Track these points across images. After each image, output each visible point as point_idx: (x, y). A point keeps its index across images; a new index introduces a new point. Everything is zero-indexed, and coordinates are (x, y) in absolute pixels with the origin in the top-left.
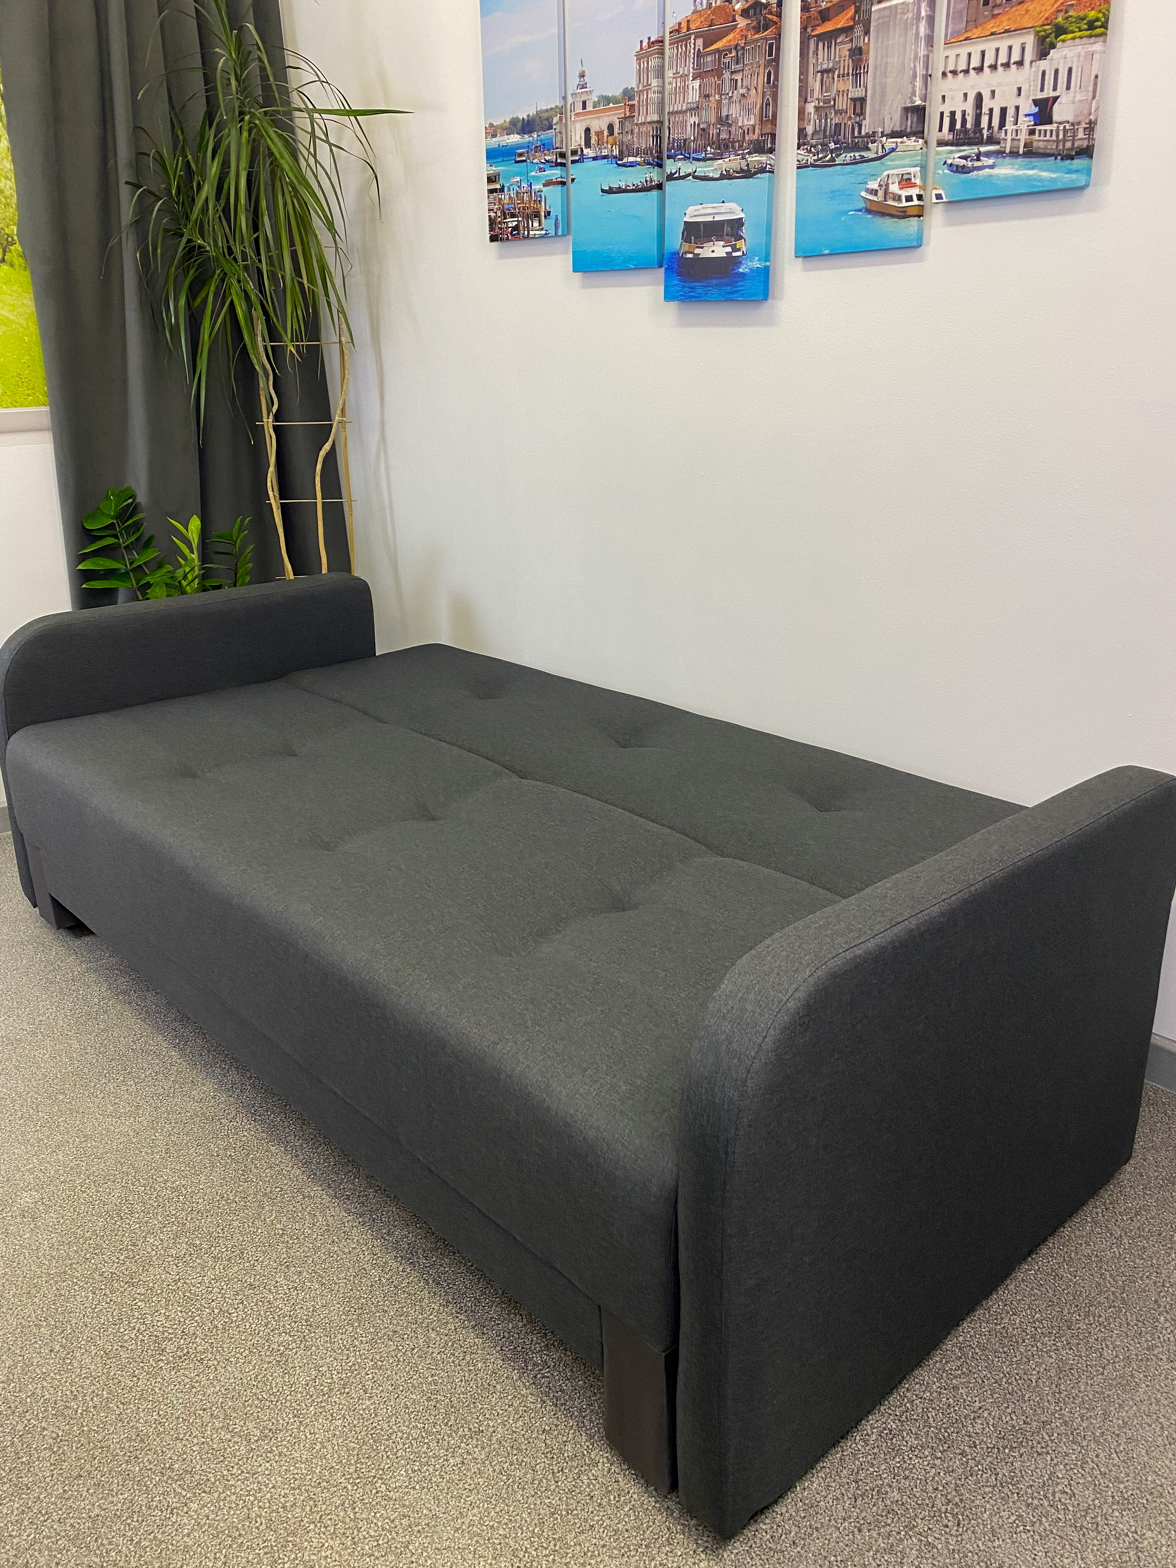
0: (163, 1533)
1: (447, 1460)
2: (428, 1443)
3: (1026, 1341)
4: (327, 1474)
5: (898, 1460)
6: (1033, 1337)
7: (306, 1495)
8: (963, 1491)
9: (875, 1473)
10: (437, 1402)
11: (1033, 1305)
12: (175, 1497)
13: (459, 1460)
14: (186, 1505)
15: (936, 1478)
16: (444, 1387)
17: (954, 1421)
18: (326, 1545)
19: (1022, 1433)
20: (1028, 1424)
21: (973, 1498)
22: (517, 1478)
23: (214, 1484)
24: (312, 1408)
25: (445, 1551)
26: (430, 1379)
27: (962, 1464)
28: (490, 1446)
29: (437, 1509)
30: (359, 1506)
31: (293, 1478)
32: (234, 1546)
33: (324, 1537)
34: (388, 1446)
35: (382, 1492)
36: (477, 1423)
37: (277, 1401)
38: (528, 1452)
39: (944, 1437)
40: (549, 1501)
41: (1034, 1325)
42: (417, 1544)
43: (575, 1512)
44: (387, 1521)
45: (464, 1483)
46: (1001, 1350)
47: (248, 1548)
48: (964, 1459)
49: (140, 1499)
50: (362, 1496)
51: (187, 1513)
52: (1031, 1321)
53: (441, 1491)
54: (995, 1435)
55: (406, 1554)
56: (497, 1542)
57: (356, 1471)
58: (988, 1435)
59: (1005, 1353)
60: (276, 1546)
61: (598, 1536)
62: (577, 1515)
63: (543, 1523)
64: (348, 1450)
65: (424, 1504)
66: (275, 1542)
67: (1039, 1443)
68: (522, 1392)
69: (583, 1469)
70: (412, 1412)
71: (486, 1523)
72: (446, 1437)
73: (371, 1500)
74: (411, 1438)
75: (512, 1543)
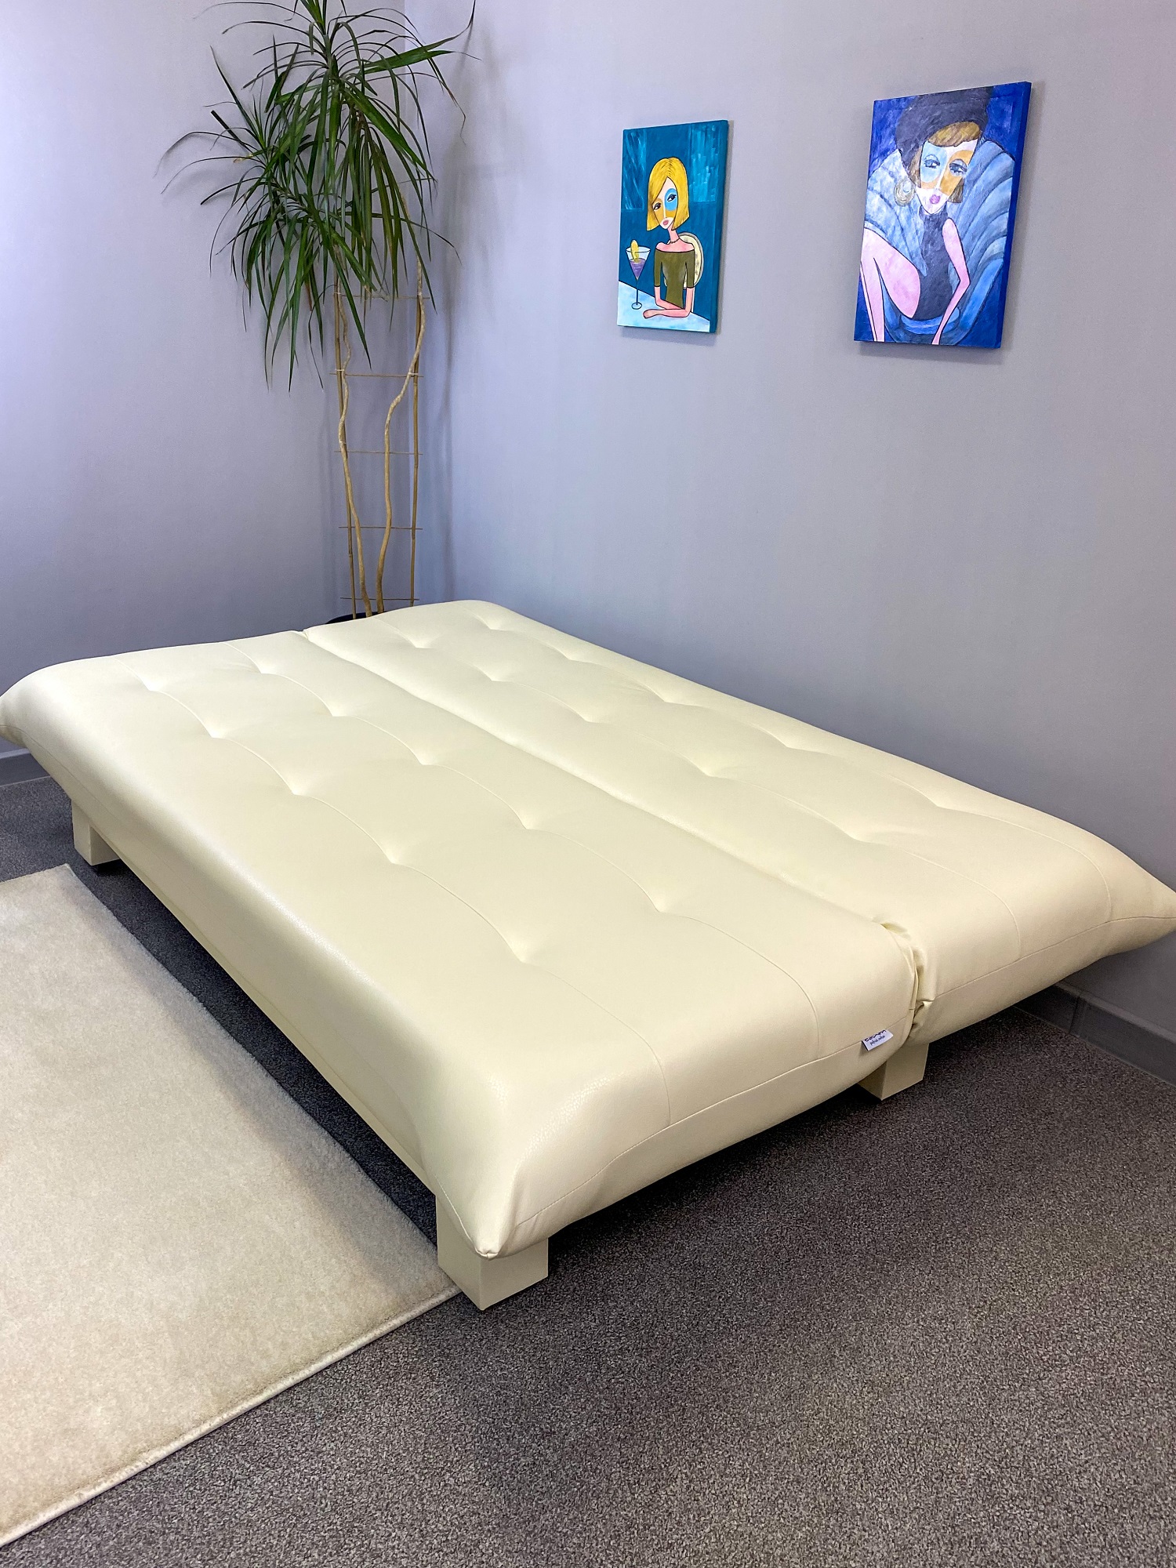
0: (227, 1504)
1: (518, 1459)
2: (497, 1439)
3: (1136, 1395)
4: (393, 1460)
5: (998, 1509)
6: (1143, 1391)
7: (372, 1480)
8: (1068, 1549)
9: (973, 1520)
10: (507, 1397)
11: (1142, 1357)
12: (238, 1468)
13: (530, 1460)
14: (249, 1478)
15: (1039, 1532)
16: (515, 1383)
17: (1058, 1473)
18: (394, 1534)
19: (1132, 1494)
20: (1138, 1484)
21: (1079, 1558)
22: (592, 1486)
23: (278, 1459)
24: (378, 1391)
25: (516, 1555)
26: (499, 1373)
27: (1068, 1520)
28: (563, 1448)
29: (508, 1510)
30: (427, 1497)
31: (359, 1461)
32: (299, 1526)
33: (391, 1526)
34: (456, 1438)
35: (451, 1486)
36: (548, 1424)
37: (342, 1380)
38: (602, 1459)
39: (1047, 1488)
40: (625, 1513)
41: (1144, 1379)
42: (487, 1544)
43: (652, 1528)
44: (456, 1516)
45: (535, 1485)
46: (1109, 1403)
47: (313, 1529)
48: (1070, 1515)
49: (203, 1467)
50: (431, 1487)
51: (250, 1486)
52: (1141, 1374)
53: (512, 1490)
54: (1103, 1492)
55: (475, 1553)
56: (571, 1550)
57: (423, 1460)
58: (1096, 1491)
59: (1112, 1405)
60: (341, 1530)
61: (676, 1556)
62: (655, 1530)
63: (619, 1535)
64: (415, 1438)
65: (494, 1503)
66: (340, 1526)
67: (1151, 1505)
68: (596, 1396)
69: (660, 1483)
70: (481, 1405)
71: (560, 1530)
72: (516, 1435)
73: (439, 1493)
74: (480, 1432)
75: (586, 1554)
